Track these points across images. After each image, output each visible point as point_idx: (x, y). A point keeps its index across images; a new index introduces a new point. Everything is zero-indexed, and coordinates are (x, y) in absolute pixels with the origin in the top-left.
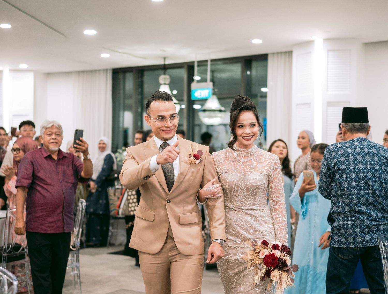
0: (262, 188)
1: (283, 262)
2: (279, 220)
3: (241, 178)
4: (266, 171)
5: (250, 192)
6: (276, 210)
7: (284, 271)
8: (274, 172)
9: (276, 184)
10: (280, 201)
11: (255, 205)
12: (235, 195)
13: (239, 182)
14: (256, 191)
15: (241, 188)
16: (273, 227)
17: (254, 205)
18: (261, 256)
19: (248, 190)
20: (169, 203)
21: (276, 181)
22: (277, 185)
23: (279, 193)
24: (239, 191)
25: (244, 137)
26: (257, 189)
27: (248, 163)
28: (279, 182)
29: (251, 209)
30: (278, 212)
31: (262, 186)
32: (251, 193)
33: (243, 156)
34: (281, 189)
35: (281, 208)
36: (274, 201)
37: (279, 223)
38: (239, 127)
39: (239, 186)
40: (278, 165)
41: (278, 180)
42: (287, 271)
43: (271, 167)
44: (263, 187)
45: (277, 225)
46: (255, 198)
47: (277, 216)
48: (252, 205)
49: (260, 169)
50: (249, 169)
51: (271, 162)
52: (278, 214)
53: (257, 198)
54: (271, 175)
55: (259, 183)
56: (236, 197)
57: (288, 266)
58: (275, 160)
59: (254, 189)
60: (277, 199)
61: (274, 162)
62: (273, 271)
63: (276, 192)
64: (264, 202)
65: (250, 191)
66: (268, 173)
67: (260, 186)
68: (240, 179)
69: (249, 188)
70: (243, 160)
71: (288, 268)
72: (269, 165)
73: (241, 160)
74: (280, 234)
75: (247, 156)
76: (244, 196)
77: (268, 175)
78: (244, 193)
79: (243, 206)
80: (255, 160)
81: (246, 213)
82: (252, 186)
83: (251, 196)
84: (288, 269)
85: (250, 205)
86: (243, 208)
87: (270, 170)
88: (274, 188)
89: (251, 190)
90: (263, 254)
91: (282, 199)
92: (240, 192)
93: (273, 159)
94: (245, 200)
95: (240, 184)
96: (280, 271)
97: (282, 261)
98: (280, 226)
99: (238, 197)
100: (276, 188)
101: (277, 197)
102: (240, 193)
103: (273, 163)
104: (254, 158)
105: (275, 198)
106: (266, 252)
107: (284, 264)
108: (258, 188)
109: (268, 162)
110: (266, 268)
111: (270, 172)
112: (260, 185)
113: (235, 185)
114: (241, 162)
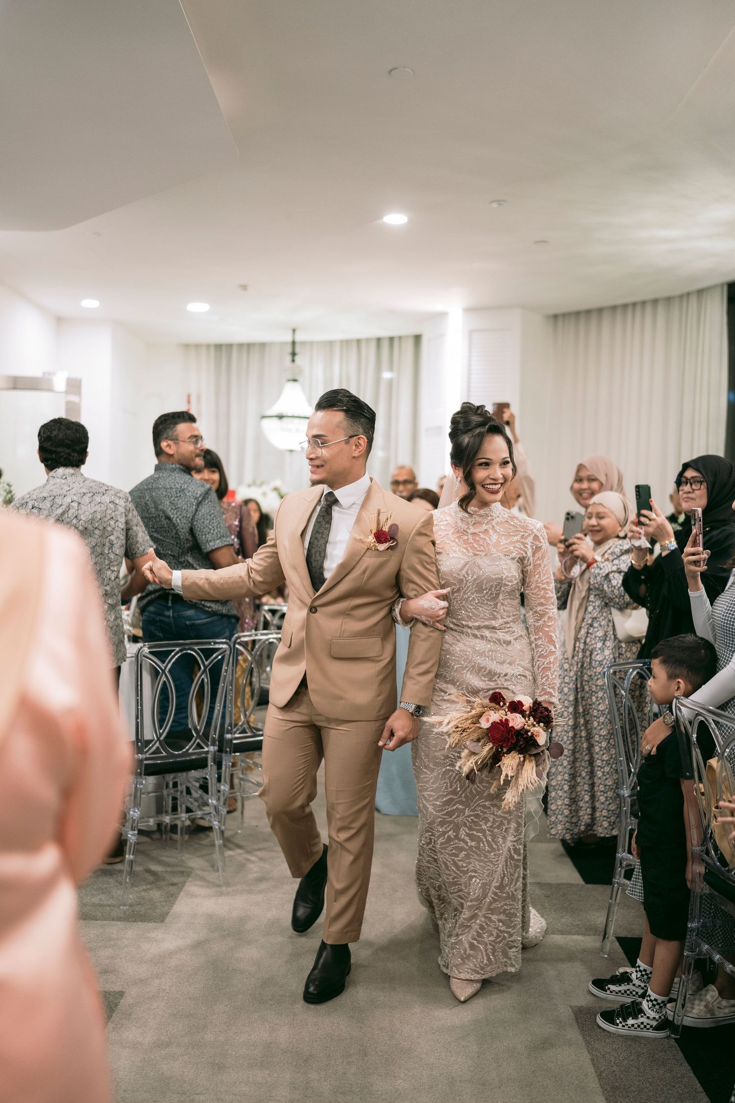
0: (510, 584)
1: (526, 738)
2: (542, 651)
3: (467, 563)
4: (516, 550)
5: (485, 592)
6: (538, 629)
7: (531, 755)
8: (534, 554)
9: (539, 578)
10: (547, 613)
11: (495, 618)
12: (455, 598)
13: (464, 572)
14: (497, 591)
15: (466, 583)
16: (530, 665)
17: (492, 620)
18: (485, 723)
19: (480, 590)
20: (314, 613)
21: (539, 573)
22: (540, 580)
23: (544, 597)
24: (463, 589)
25: (486, 486)
26: (498, 585)
27: (482, 536)
28: (544, 575)
29: (487, 627)
30: (541, 634)
31: (509, 581)
32: (487, 593)
33: (473, 522)
34: (547, 588)
35: (549, 626)
36: (536, 612)
37: (541, 656)
38: (481, 464)
39: (462, 580)
40: (542, 541)
41: (543, 571)
42: (537, 755)
43: (527, 544)
44: (512, 584)
45: (538, 661)
46: (496, 605)
47: (540, 642)
48: (491, 619)
49: (506, 548)
50: (484, 547)
51: (527, 534)
52: (542, 638)
53: (498, 606)
54: (529, 559)
55: (504, 573)
56: (457, 601)
57: (538, 745)
58: (535, 530)
59: (491, 586)
60: (542, 608)
61: (534, 535)
62: (505, 755)
63: (538, 595)
64: (514, 613)
65: (485, 589)
66: (520, 555)
67: (505, 579)
68: (465, 566)
69: (482, 582)
70: (472, 530)
71: (539, 751)
72: (523, 540)
73: (468, 530)
74: (542, 679)
75: (479, 523)
76: (474, 599)
77: (521, 560)
78: (472, 594)
79: (471, 621)
80: (496, 530)
81: (475, 636)
82: (489, 580)
83: (487, 600)
84: (539, 753)
85: (486, 619)
86: (470, 624)
87: (526, 550)
88: (533, 586)
89: (487, 588)
90: (488, 720)
91: (553, 609)
92: (466, 591)
93: (532, 528)
94: (476, 609)
95: (464, 576)
96: (521, 756)
97: (525, 736)
98: (544, 663)
99: (462, 603)
100: (539, 587)
101: (541, 604)
102: (464, 593)
103: (532, 537)
104: (493, 526)
105: (536, 606)
106: (495, 716)
107: (531, 742)
108: (500, 583)
109: (522, 534)
110: (492, 748)
111: (526, 553)
112: (504, 577)
113: (455, 578)
114: (467, 532)
